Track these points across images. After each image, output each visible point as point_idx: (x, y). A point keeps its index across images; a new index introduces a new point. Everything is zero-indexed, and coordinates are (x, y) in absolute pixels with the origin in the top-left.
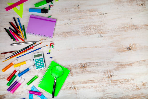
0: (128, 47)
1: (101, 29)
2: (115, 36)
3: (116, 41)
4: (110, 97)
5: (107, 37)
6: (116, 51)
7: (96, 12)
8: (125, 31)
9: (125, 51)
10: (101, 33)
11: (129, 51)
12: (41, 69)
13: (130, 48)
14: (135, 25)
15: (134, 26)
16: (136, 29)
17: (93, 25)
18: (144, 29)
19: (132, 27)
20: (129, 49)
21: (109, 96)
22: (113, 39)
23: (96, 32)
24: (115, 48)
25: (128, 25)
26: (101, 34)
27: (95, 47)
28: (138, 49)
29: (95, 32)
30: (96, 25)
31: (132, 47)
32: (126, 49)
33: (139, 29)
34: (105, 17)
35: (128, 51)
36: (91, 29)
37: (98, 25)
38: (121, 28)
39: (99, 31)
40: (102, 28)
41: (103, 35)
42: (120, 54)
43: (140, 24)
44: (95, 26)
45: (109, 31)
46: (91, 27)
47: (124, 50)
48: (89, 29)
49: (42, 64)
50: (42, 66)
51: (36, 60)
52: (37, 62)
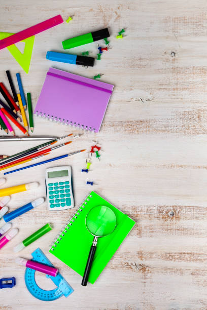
12: (61, 208)
36: (200, 120)
46: (202, 115)
48: (197, 119)
49: (65, 197)
50: (65, 202)
51: (52, 185)
52: (54, 190)
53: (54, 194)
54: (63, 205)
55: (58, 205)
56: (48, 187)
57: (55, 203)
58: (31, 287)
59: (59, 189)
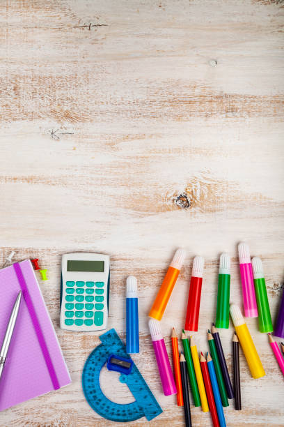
0: (181, 192)
1: (69, 96)
2: (127, 137)
3: (128, 161)
4: (69, 411)
5: (89, 140)
6: (126, 208)
7: (53, 13)
8: (179, 118)
9: (164, 211)
10: (67, 116)
11: (183, 211)
12: (84, 327)
13: (189, 197)
14: (226, 96)
15: (220, 97)
16: (230, 114)
17: (30, 73)
18: (266, 116)
19: (215, 105)
20: (184, 201)
21: (65, 402)
22: (117, 149)
23: (43, 109)
24: (122, 191)
25: (198, 91)
26: (67, 124)
27: (29, 180)
28: (225, 205)
29: (38, 111)
30: (48, 75)
31: (198, 195)
32: (170, 203)
33: (244, 114)
34: (95, 42)
35: (178, 211)
36: (23, 93)
37: (54, 75)
38: (163, 104)
39: (55, 107)
40: (71, 93)
41: (70, 125)
42: (141, 220)
43: (251, 94)
44: (41, 80)
45: (102, 113)
46: (21, 85)
47: (161, 203)
48: (12, 93)
49: (94, 310)
50: (93, 318)
51: (73, 285)
52: (75, 294)
53: (75, 302)
54: (88, 323)
55: (79, 323)
56: (65, 287)
57: (74, 318)
58: (91, 393)
59: (85, 294)
